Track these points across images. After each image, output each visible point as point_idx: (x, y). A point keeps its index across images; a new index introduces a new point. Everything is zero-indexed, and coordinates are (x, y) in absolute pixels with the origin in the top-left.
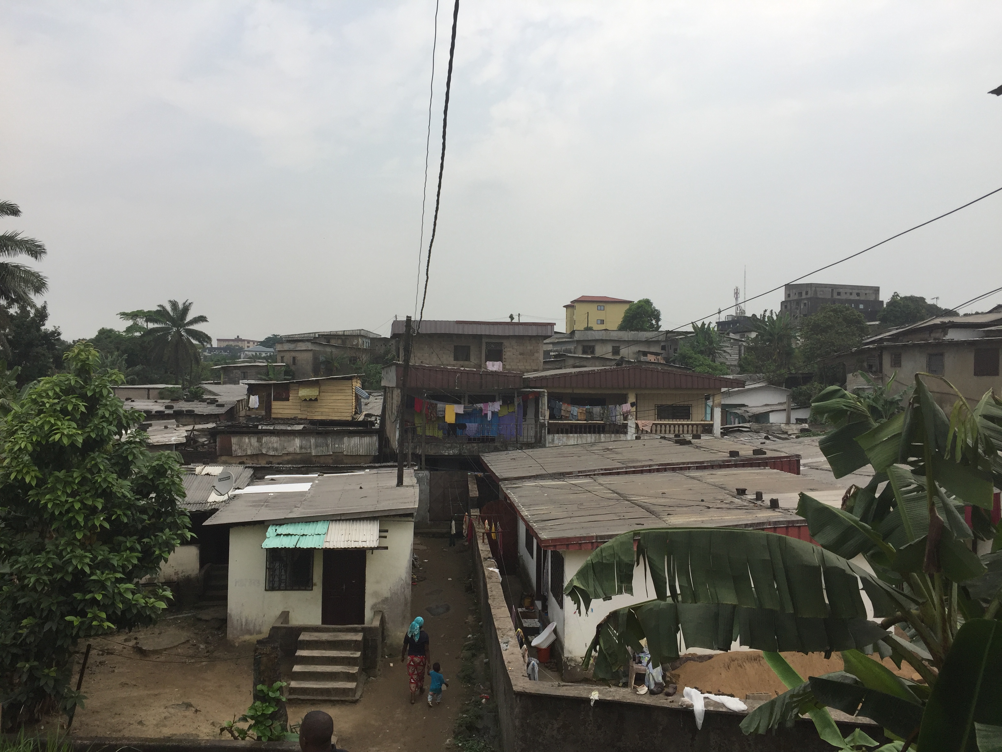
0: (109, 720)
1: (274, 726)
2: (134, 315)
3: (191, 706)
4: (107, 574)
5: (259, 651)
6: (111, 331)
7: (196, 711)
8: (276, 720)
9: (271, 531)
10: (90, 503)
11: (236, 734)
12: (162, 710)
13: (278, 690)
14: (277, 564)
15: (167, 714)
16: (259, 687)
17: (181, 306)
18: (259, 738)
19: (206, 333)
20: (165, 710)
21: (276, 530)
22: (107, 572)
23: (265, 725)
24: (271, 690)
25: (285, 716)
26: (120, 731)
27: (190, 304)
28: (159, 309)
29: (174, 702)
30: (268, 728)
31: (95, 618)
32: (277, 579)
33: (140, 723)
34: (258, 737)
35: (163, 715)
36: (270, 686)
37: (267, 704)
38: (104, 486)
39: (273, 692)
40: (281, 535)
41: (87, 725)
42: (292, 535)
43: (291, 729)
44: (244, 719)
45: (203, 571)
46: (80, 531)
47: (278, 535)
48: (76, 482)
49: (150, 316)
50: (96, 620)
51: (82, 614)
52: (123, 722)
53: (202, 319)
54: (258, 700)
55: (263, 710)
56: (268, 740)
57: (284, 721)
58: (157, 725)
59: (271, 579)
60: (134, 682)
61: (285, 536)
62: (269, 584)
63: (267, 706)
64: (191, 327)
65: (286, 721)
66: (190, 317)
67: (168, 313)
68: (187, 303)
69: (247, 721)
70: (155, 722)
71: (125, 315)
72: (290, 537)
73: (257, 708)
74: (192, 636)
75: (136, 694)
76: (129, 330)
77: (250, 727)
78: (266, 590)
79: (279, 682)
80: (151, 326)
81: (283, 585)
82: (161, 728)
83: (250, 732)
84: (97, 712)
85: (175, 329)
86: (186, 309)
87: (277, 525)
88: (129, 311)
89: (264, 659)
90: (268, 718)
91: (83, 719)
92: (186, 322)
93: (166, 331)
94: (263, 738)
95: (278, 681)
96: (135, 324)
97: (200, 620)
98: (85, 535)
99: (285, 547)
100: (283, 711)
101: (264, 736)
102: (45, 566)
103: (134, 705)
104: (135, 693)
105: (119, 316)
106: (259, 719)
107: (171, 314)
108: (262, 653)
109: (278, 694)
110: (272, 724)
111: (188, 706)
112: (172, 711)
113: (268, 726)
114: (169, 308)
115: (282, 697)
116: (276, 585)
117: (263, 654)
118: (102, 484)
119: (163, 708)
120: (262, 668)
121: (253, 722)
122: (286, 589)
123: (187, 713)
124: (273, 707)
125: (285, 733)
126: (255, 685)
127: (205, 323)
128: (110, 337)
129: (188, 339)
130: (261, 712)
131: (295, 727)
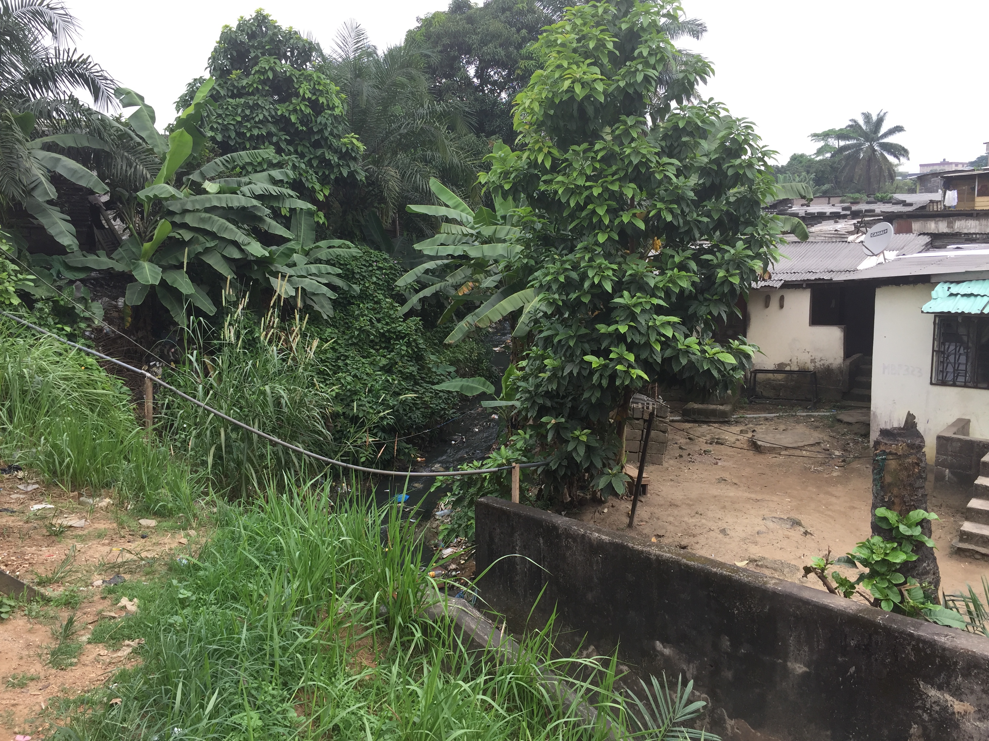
0: (686, 519)
1: (908, 586)
2: (826, 135)
3: (799, 524)
4: (639, 298)
5: (882, 448)
6: (802, 156)
7: (806, 533)
8: (913, 577)
9: (940, 290)
10: (615, 188)
11: (834, 585)
12: (759, 520)
13: (917, 524)
14: (952, 347)
15: (762, 528)
16: (881, 512)
17: (875, 118)
18: (877, 603)
19: (903, 145)
20: (762, 522)
21: (949, 288)
22: (638, 294)
23: (889, 581)
24: (905, 522)
25: (934, 574)
26: (694, 536)
27: (885, 114)
28: (850, 123)
29: (778, 514)
30: (895, 589)
31: (621, 360)
32: (950, 369)
33: (723, 531)
34: (876, 599)
35: (757, 529)
36: (903, 514)
37: (895, 545)
38: (635, 161)
39: (909, 526)
40: (956, 295)
41: (658, 519)
42: (976, 296)
43: (946, 602)
44: (850, 561)
45: (848, 362)
46: (604, 232)
47: (951, 295)
48: (599, 158)
49: (841, 135)
50: (622, 364)
51: (604, 353)
52: (703, 525)
53: (899, 129)
54: (879, 535)
55: (886, 554)
56: (893, 611)
57: (930, 583)
58: (744, 540)
59: (941, 368)
60: (735, 481)
61: (965, 298)
62: (937, 374)
63: (893, 549)
64: (885, 140)
65: (937, 583)
66: (884, 129)
67: (860, 127)
68: (882, 114)
69: (855, 566)
70: (743, 535)
71: (816, 136)
72: (972, 298)
73: (874, 547)
74: (825, 438)
75: (732, 494)
76: (820, 152)
77: (862, 578)
78: (931, 383)
79: (922, 511)
80: (842, 143)
81: (961, 379)
82: (750, 544)
83: (860, 587)
84: (677, 506)
85: (867, 144)
86: (880, 121)
87: (952, 282)
88: (820, 131)
89: (893, 464)
90: (897, 571)
91: (656, 511)
92: (880, 135)
93: (858, 148)
94: (883, 604)
95: (920, 508)
96: (827, 145)
97: (840, 421)
98: (610, 239)
99: (963, 312)
100: (928, 565)
101: (888, 600)
102: (556, 280)
103: (724, 507)
104: (732, 492)
105: (810, 138)
106: (878, 568)
107: (864, 127)
108: (887, 451)
109: (917, 531)
110: (905, 583)
111: (796, 523)
112: (771, 525)
113: (896, 585)
114: (861, 122)
115: (926, 538)
116: (950, 377)
117: (890, 453)
118: (632, 159)
119: (761, 519)
120: (888, 479)
121: (867, 570)
122: (965, 385)
123: (792, 533)
124: (906, 553)
125: (930, 606)
126: (874, 507)
127: (902, 133)
128: (801, 162)
129: (882, 154)
130: (882, 556)
131: (952, 598)
